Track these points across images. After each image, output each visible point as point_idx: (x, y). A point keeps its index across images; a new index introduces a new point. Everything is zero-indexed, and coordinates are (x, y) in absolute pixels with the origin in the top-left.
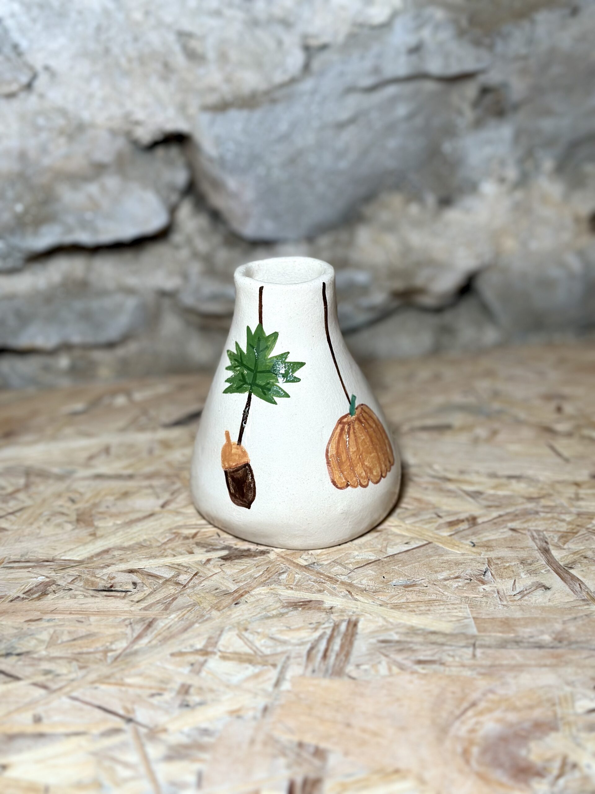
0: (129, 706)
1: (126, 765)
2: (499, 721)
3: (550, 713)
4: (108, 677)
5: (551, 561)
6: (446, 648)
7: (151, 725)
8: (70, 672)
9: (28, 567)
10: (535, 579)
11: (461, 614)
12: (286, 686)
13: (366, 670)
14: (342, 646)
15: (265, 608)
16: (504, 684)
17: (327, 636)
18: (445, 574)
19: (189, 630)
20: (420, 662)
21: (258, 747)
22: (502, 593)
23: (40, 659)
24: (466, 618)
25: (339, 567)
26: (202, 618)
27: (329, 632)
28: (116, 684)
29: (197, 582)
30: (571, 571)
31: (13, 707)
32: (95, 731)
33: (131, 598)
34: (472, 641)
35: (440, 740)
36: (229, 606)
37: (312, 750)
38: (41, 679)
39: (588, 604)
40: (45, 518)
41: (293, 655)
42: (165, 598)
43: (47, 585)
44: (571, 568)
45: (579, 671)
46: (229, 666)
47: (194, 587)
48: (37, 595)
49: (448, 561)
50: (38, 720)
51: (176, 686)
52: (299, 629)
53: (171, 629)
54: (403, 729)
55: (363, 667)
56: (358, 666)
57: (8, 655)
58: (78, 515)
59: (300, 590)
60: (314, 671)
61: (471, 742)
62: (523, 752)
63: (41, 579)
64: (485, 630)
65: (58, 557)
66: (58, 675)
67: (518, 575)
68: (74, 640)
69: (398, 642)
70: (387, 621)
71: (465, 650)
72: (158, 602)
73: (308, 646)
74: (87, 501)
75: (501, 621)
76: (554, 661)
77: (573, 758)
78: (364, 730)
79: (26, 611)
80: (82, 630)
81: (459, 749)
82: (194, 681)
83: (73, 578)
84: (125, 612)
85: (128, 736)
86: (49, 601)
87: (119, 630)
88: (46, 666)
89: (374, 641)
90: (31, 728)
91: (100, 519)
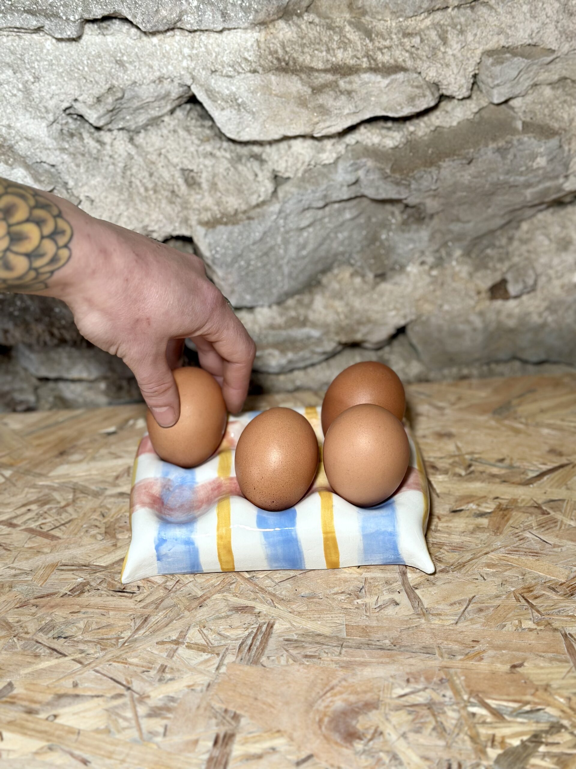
0: (129, 679)
1: (125, 719)
2: (345, 700)
3: (376, 697)
4: (117, 657)
5: (405, 582)
6: (324, 647)
7: (141, 693)
8: (96, 652)
9: (73, 570)
10: (391, 596)
11: (338, 621)
12: (223, 669)
13: (273, 660)
14: (261, 643)
15: (217, 611)
16: (355, 674)
17: (253, 635)
18: (336, 590)
19: (170, 625)
20: (306, 656)
21: (201, 711)
22: (368, 607)
23: (78, 642)
24: (342, 624)
25: (269, 580)
26: (179, 616)
27: (255, 631)
28: (122, 663)
29: (178, 588)
30: (417, 591)
31: (61, 676)
32: (109, 695)
33: (136, 598)
34: (341, 643)
35: (307, 712)
36: (196, 608)
37: (232, 715)
38: (78, 656)
39: (419, 618)
40: (84, 530)
41: (231, 647)
42: (157, 599)
43: (84, 585)
44: (416, 588)
45: (401, 668)
46: (191, 652)
47: (175, 592)
48: (78, 593)
49: (340, 579)
50: (75, 685)
51: (158, 667)
52: (237, 628)
53: (159, 624)
54: (287, 703)
55: (272, 658)
56: (268, 657)
57: (59, 637)
58: (106, 528)
59: (241, 598)
60: (241, 659)
61: (325, 715)
62: (354, 723)
63: (80, 580)
64: (350, 636)
65: (92, 563)
66: (88, 654)
67: (382, 592)
68: (99, 628)
69: (296, 641)
70: (292, 625)
71: (336, 648)
72: (152, 602)
73: (241, 641)
74: (112, 517)
75: (363, 628)
76: (387, 660)
77: (381, 728)
78: (264, 703)
79: (71, 605)
80: (104, 621)
81: (317, 719)
82: (169, 664)
83: (101, 580)
84: (132, 609)
85: (126, 700)
86: (84, 599)
87: (127, 623)
88: (81, 647)
89: (281, 639)
90: (72, 691)
91: (120, 532)
